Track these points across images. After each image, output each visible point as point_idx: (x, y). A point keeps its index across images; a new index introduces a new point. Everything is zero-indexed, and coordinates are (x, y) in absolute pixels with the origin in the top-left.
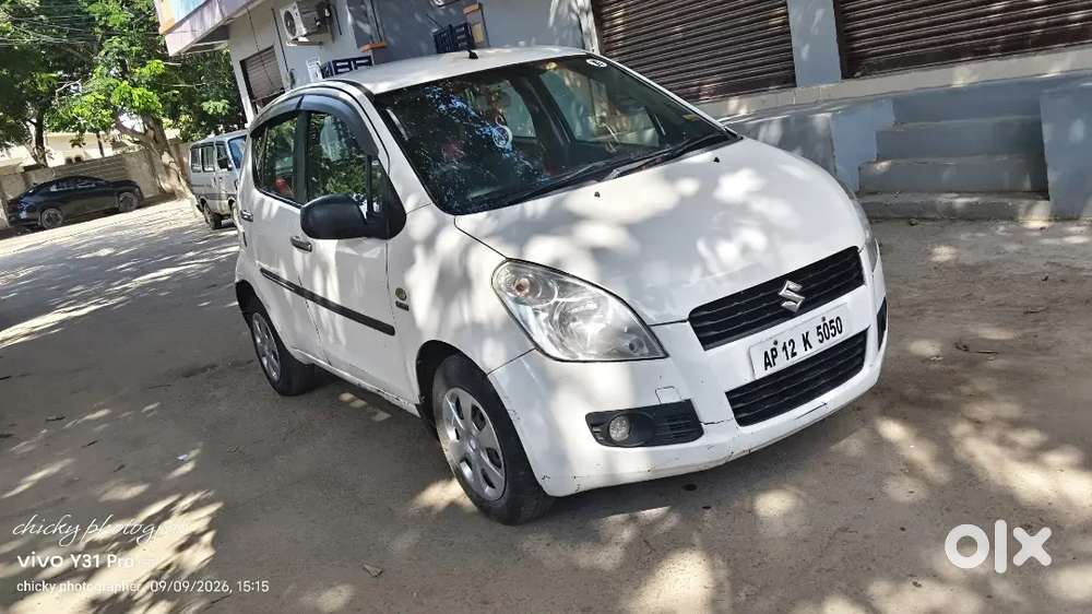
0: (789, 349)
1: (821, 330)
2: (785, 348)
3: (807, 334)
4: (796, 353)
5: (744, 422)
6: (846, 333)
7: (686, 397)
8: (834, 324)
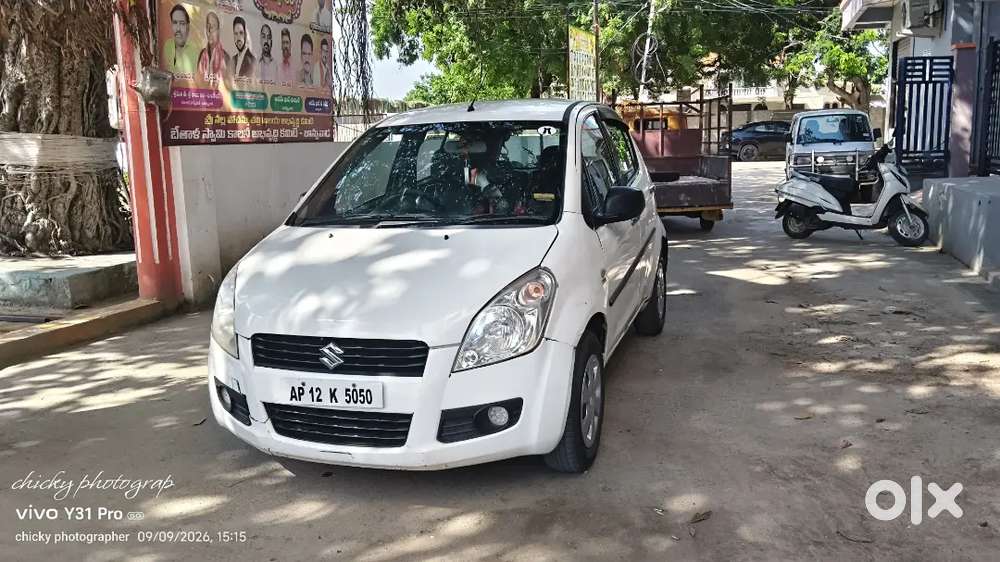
0: (316, 394)
1: (350, 393)
2: (311, 391)
3: (335, 390)
4: (321, 400)
5: (279, 431)
6: (376, 406)
7: (243, 392)
8: (364, 394)
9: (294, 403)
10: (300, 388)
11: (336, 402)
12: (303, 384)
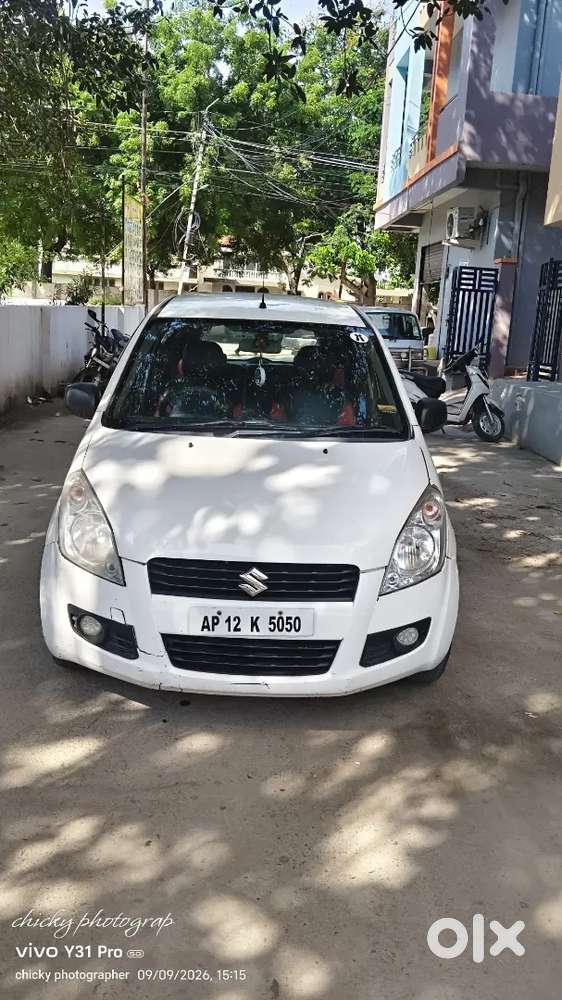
0: (233, 624)
1: (276, 621)
2: (228, 620)
3: (257, 618)
4: (239, 630)
5: (176, 664)
6: (304, 634)
7: (129, 623)
8: (292, 621)
9: (206, 633)
10: (214, 618)
11: (258, 630)
12: (219, 613)
